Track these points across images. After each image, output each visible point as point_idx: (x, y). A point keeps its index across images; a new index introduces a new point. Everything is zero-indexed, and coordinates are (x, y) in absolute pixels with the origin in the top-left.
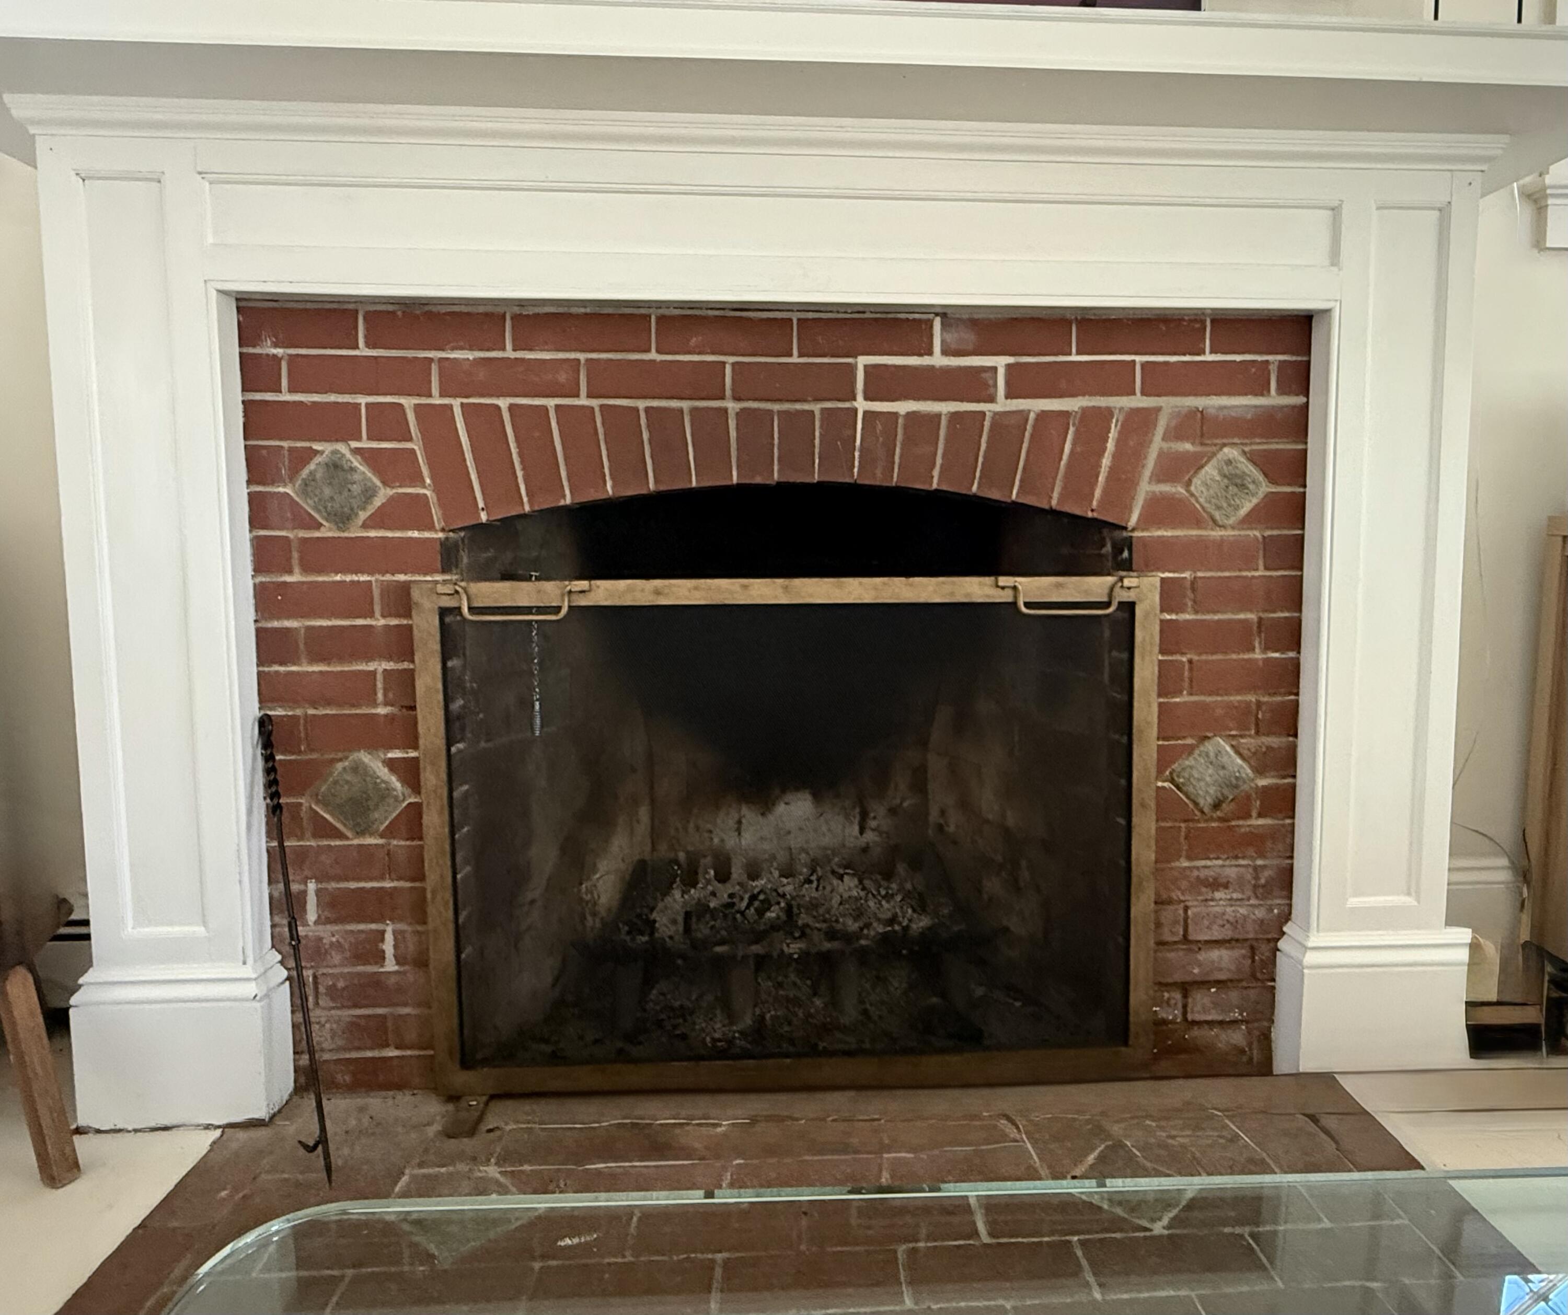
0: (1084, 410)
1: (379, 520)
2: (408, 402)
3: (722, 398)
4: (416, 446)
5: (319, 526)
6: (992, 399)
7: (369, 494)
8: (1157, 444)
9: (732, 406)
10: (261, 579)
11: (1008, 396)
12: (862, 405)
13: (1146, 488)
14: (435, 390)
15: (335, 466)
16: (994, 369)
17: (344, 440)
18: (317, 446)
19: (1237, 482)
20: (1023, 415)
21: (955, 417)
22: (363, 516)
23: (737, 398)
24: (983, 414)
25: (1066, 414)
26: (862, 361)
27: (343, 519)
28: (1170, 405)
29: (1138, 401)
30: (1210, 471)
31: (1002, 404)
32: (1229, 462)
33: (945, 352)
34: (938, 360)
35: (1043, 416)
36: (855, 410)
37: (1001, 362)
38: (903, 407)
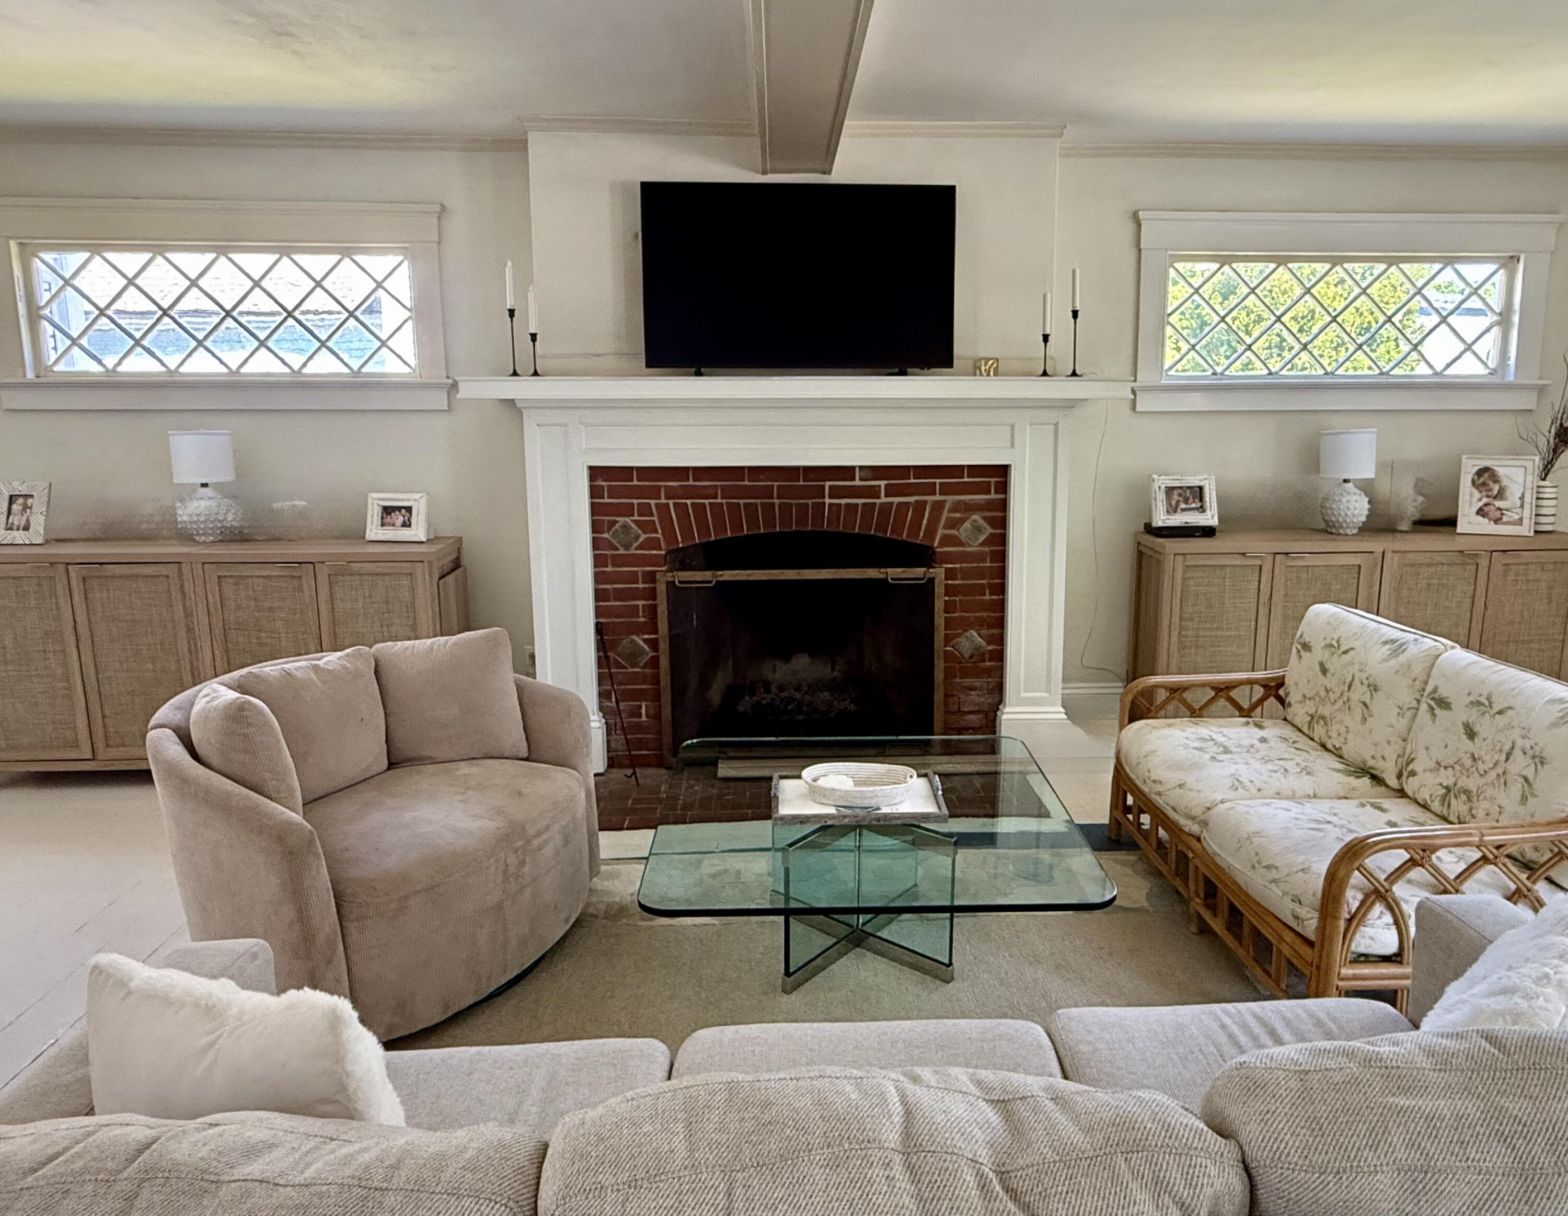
0: (916, 502)
1: (641, 547)
2: (652, 502)
3: (773, 498)
4: (655, 519)
5: (617, 549)
6: (879, 497)
7: (637, 537)
8: (945, 514)
9: (777, 501)
10: (597, 570)
11: (886, 496)
12: (828, 501)
13: (940, 532)
14: (663, 497)
15: (625, 527)
16: (879, 486)
17: (629, 516)
18: (618, 519)
19: (978, 529)
20: (892, 503)
21: (864, 505)
22: (635, 545)
23: (778, 498)
24: (875, 504)
25: (909, 503)
26: (828, 484)
27: (627, 547)
28: (950, 499)
29: (938, 497)
30: (967, 525)
31: (884, 499)
32: (975, 521)
33: (861, 479)
34: (857, 482)
35: (899, 504)
36: (824, 503)
37: (883, 483)
38: (843, 501)
